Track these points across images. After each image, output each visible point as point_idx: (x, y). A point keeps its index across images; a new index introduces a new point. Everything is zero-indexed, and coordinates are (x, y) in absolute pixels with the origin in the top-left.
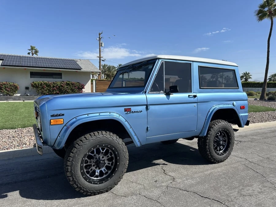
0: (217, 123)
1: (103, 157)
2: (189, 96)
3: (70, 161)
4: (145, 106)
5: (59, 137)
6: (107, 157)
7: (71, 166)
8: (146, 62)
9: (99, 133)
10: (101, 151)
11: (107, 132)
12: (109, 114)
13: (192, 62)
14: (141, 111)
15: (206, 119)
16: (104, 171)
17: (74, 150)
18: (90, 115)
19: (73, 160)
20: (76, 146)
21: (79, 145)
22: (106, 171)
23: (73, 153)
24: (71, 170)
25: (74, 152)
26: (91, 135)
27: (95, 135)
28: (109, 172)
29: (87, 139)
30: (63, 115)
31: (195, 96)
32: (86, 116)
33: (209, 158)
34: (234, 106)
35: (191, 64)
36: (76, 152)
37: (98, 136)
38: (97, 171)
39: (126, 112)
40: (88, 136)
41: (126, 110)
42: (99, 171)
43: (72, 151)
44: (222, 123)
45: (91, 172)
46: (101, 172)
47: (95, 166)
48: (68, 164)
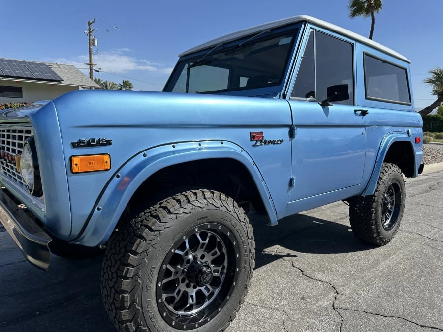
0: (386, 169)
1: (203, 257)
2: (356, 111)
3: (128, 278)
4: (287, 130)
5: (99, 209)
6: (213, 255)
7: (132, 292)
8: (269, 31)
9: (198, 195)
10: (201, 241)
11: (213, 193)
12: (220, 145)
13: (354, 42)
14: (282, 141)
15: (375, 162)
16: (205, 292)
17: (138, 245)
18: (179, 147)
19: (136, 275)
20: (144, 234)
21: (152, 230)
22: (211, 289)
23: (135, 253)
24: (133, 301)
25: (139, 250)
26: (178, 201)
27: (190, 200)
28: (217, 291)
29: (170, 213)
30: (109, 143)
31: (364, 113)
32: (170, 148)
33: (374, 238)
34: (409, 136)
35: (352, 45)
36: (146, 251)
37: (196, 203)
38: (190, 294)
39: (254, 142)
40: (170, 203)
41: (253, 137)
42: (194, 294)
43: (134, 249)
44: (394, 170)
45: (178, 298)
46: (200, 293)
47: (187, 281)
48: (123, 287)
